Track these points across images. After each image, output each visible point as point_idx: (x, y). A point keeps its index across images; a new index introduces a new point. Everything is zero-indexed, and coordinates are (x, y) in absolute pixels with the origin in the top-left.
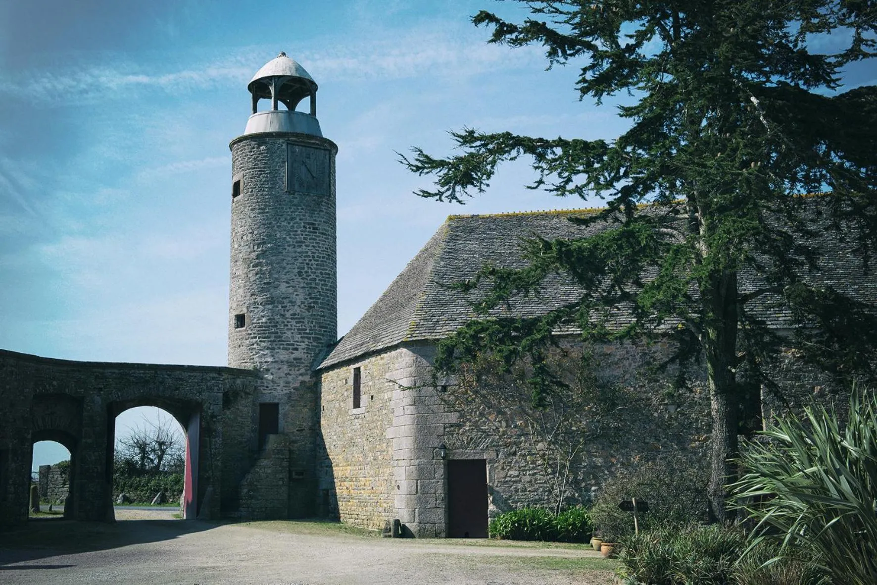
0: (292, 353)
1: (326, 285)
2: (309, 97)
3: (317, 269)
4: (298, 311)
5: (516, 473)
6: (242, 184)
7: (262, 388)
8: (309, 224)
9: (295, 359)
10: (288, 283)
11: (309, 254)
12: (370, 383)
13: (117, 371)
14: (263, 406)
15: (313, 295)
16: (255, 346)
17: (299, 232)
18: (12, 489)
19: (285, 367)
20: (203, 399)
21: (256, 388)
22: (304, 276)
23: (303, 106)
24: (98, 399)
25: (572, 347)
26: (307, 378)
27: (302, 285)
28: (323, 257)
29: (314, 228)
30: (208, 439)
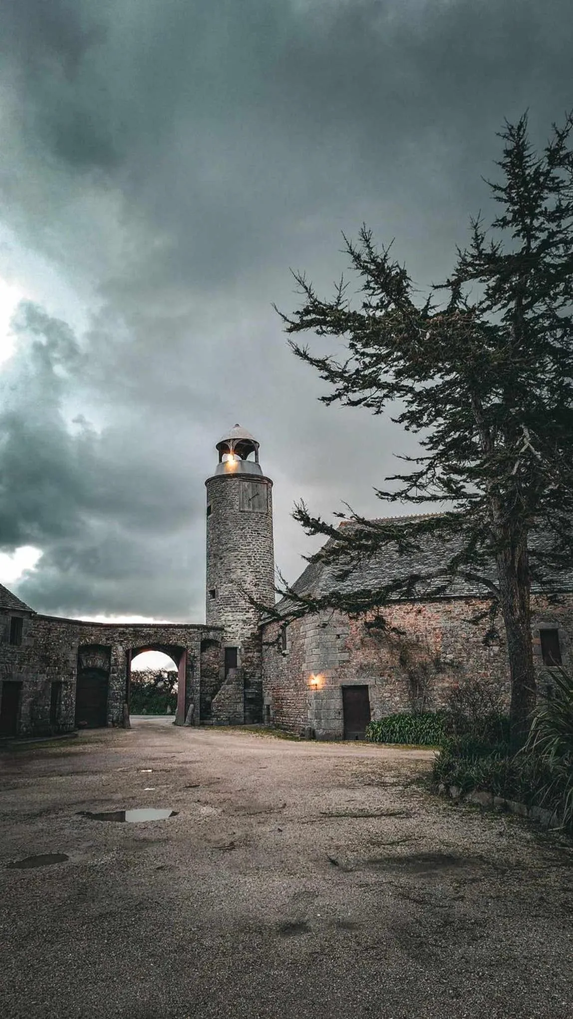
0: (245, 614)
1: (266, 570)
2: (254, 452)
3: (260, 560)
4: (249, 587)
5: (389, 695)
6: (212, 507)
7: (226, 638)
8: (254, 531)
9: (247, 618)
10: (241, 569)
11: (255, 550)
12: (292, 634)
13: (132, 629)
14: (227, 649)
15: (258, 577)
16: (222, 610)
17: (248, 536)
18: (64, 708)
19: (241, 624)
20: (187, 647)
21: (223, 638)
22: (252, 564)
23: (251, 457)
24: (120, 648)
25: (424, 607)
26: (255, 631)
27: (251, 570)
28: (264, 552)
29: (258, 534)
30: (191, 672)
